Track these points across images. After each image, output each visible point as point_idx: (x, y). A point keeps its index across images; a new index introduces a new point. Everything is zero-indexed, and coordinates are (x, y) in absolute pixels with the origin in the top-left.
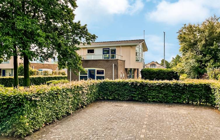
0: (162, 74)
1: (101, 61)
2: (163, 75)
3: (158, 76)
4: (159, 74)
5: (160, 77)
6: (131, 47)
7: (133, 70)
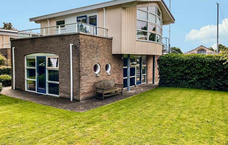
0: (198, 66)
1: (53, 40)
2: (202, 68)
3: (190, 70)
4: (192, 65)
5: (194, 70)
6: (124, 8)
7: (144, 58)
